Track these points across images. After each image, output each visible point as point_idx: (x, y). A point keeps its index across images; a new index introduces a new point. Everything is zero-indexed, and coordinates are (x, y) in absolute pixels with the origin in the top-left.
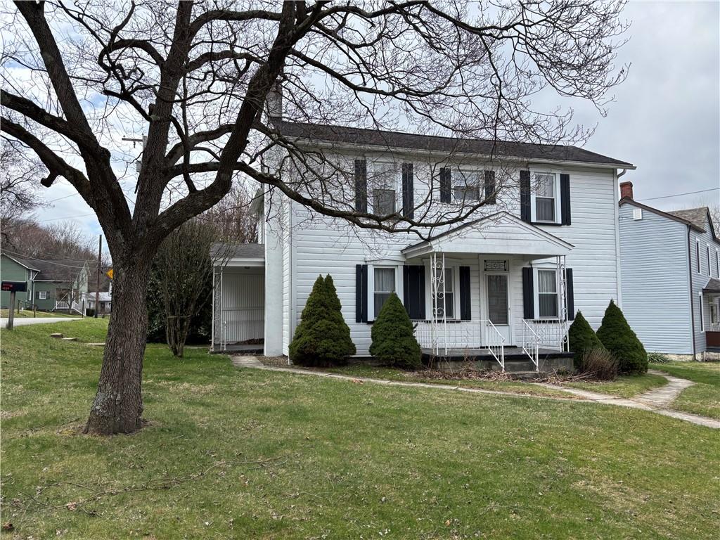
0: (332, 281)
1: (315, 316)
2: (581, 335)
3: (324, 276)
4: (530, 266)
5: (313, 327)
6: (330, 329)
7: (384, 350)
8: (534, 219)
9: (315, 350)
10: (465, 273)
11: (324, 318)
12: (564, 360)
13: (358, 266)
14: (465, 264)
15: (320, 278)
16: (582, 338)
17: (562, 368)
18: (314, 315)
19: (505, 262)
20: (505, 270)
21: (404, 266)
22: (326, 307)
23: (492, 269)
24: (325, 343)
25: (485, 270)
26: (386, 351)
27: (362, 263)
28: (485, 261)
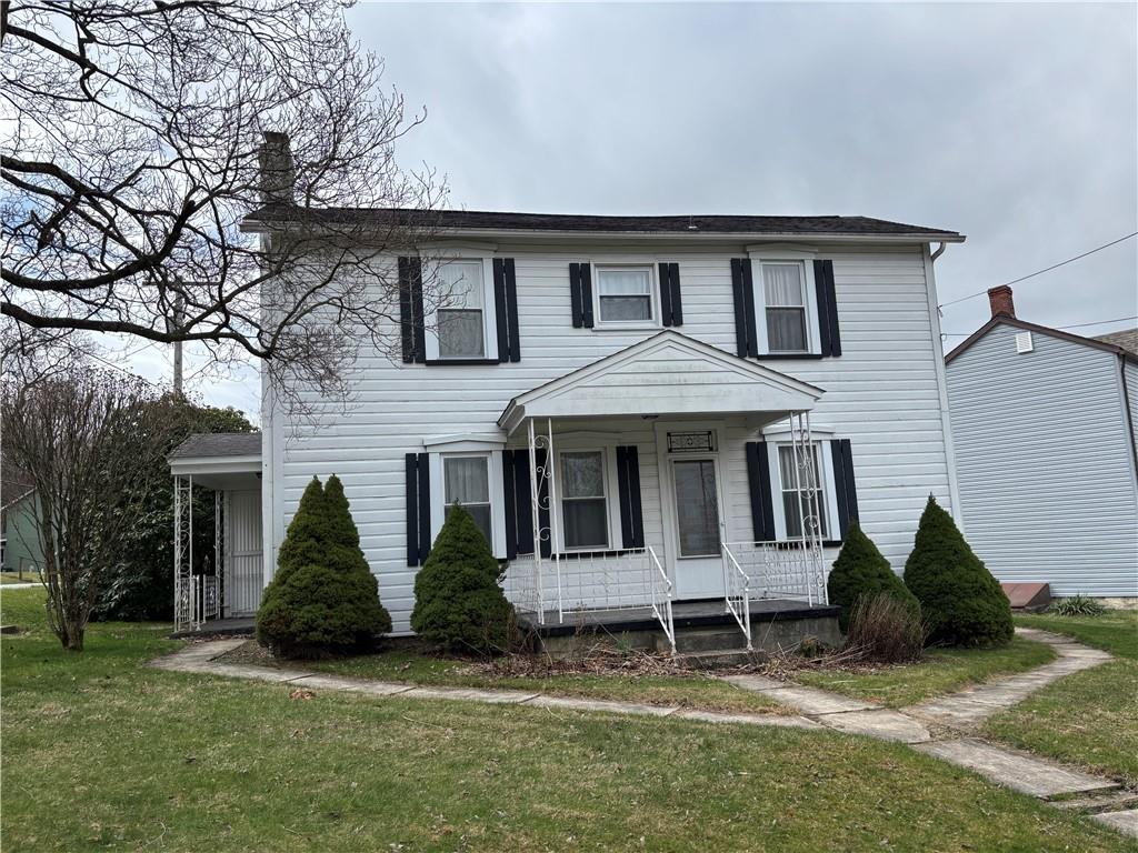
0: (341, 488)
1: (295, 560)
2: (856, 570)
3: (324, 479)
4: (761, 440)
5: (289, 581)
6: (321, 584)
7: (428, 621)
8: (763, 349)
9: (288, 627)
10: (628, 460)
11: (313, 561)
12: (817, 623)
13: (410, 457)
14: (627, 441)
15: (317, 483)
16: (860, 576)
17: (810, 639)
18: (294, 556)
19: (710, 433)
20: (711, 449)
21: (503, 452)
22: (318, 540)
23: (683, 449)
24: (309, 612)
25: (670, 450)
26: (432, 623)
27: (418, 451)
28: (669, 434)
